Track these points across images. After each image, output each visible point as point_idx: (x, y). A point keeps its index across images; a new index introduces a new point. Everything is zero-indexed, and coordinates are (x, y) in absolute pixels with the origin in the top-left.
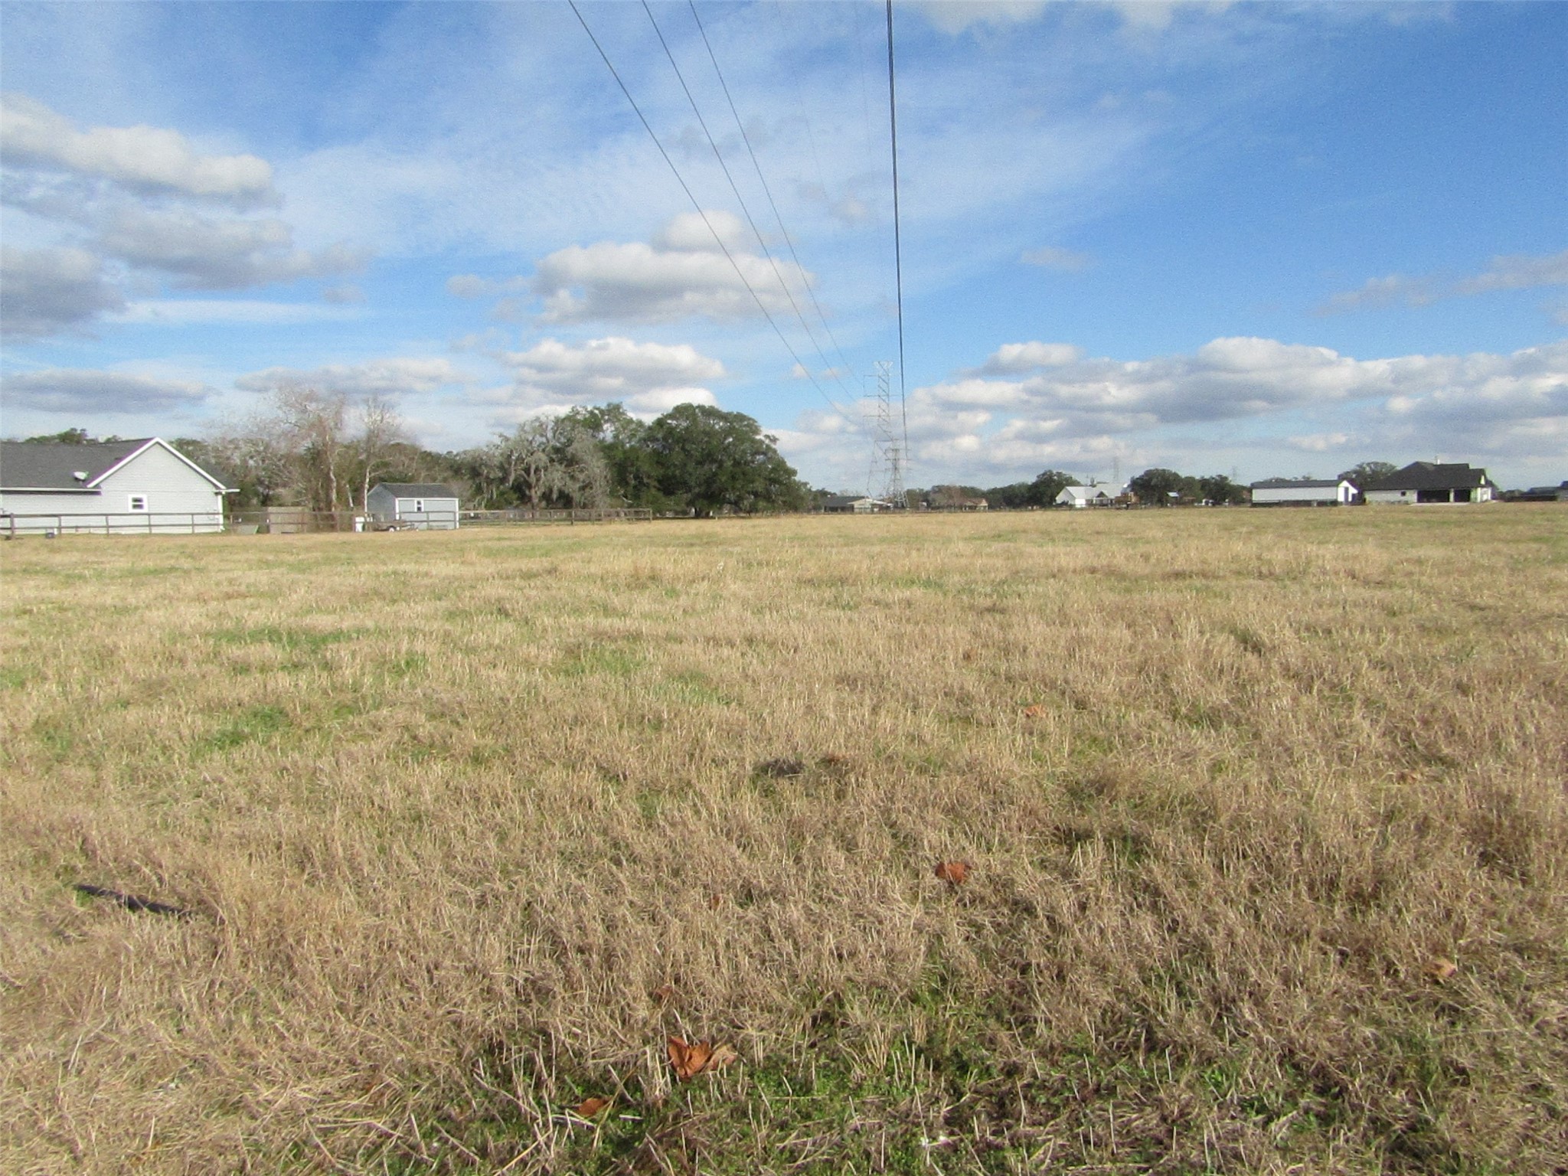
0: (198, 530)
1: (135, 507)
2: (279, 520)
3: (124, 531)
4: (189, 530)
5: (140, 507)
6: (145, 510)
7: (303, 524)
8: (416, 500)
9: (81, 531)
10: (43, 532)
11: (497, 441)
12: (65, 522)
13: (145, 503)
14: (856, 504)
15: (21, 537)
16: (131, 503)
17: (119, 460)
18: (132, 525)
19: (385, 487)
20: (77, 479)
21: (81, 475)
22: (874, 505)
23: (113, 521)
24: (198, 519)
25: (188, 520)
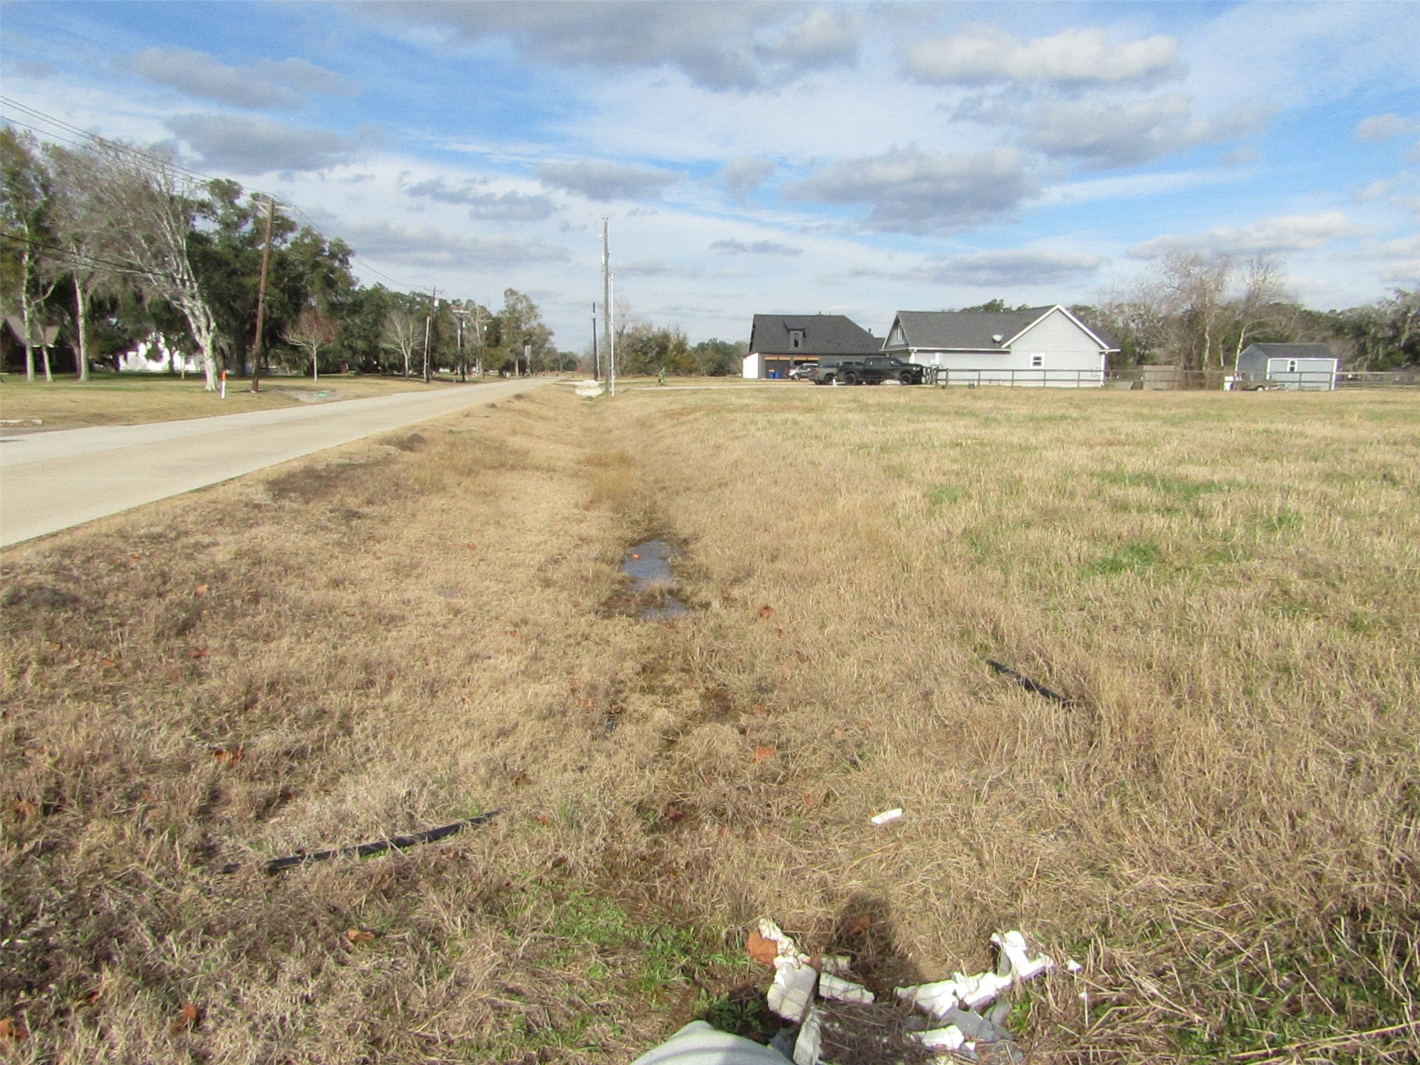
0: (1083, 385)
1: (1035, 364)
2: (1153, 377)
3: (1024, 384)
4: (1074, 385)
5: (1039, 364)
6: (1042, 367)
7: (1173, 381)
8: (1290, 360)
9: (993, 383)
10: (967, 383)
11: (1392, 296)
12: (984, 375)
13: (1042, 361)
15: (952, 387)
16: (1032, 361)
17: (1028, 324)
18: (1031, 379)
19: (1259, 347)
20: (995, 341)
21: (997, 338)
23: (1018, 375)
24: (1083, 376)
25: (1074, 376)
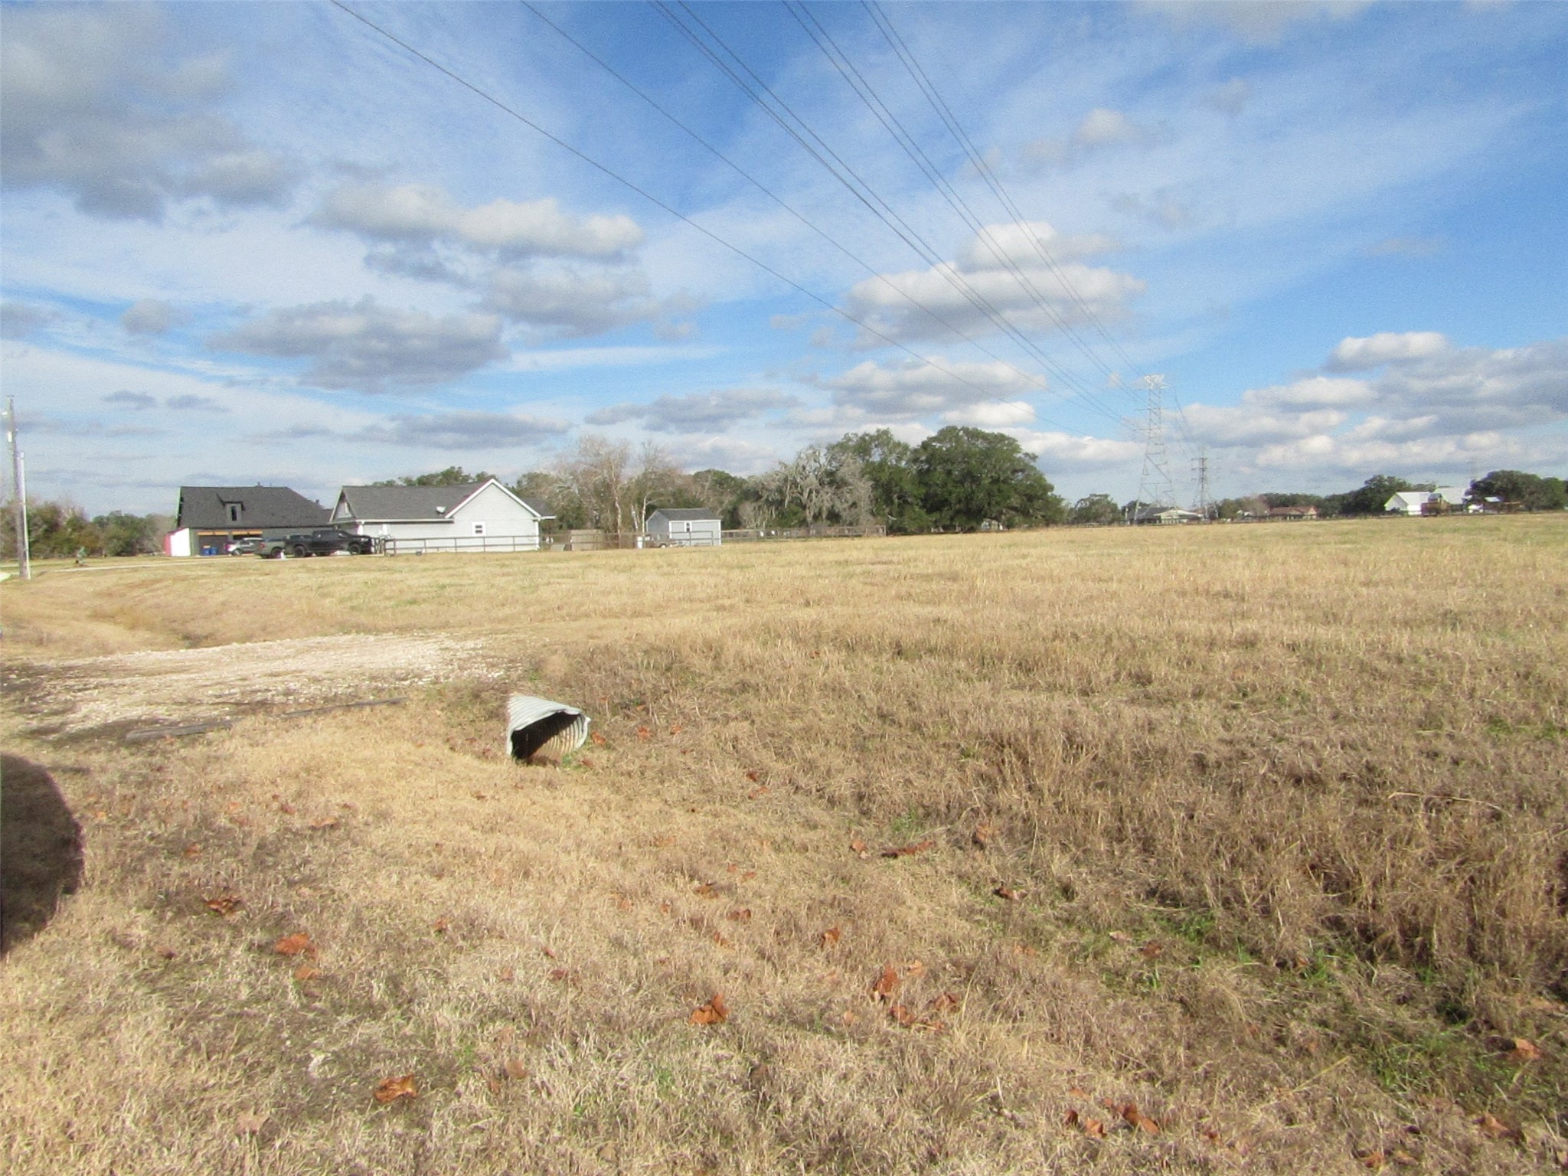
0: (518, 549)
1: (477, 532)
2: (580, 539)
4: (511, 549)
5: (480, 532)
6: (484, 534)
7: (597, 542)
8: (686, 522)
9: (438, 550)
10: (414, 551)
12: (429, 543)
13: (484, 529)
14: (1163, 515)
15: (397, 557)
16: (475, 529)
18: (474, 545)
19: (662, 513)
21: (442, 508)
22: (1182, 517)
23: (460, 542)
24: (518, 541)
25: (510, 541)
